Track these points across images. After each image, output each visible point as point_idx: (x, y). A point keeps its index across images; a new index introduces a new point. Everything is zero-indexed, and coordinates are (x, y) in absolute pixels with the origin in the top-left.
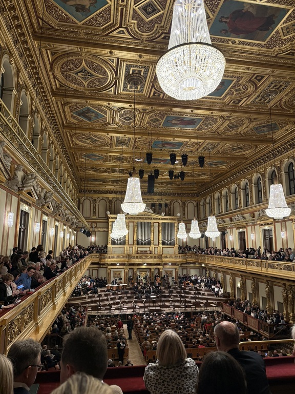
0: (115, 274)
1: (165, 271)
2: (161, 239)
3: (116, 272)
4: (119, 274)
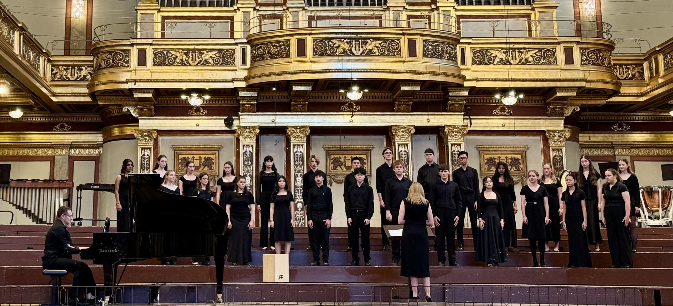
1: (481, 150)
3: (189, 150)
4: (208, 163)
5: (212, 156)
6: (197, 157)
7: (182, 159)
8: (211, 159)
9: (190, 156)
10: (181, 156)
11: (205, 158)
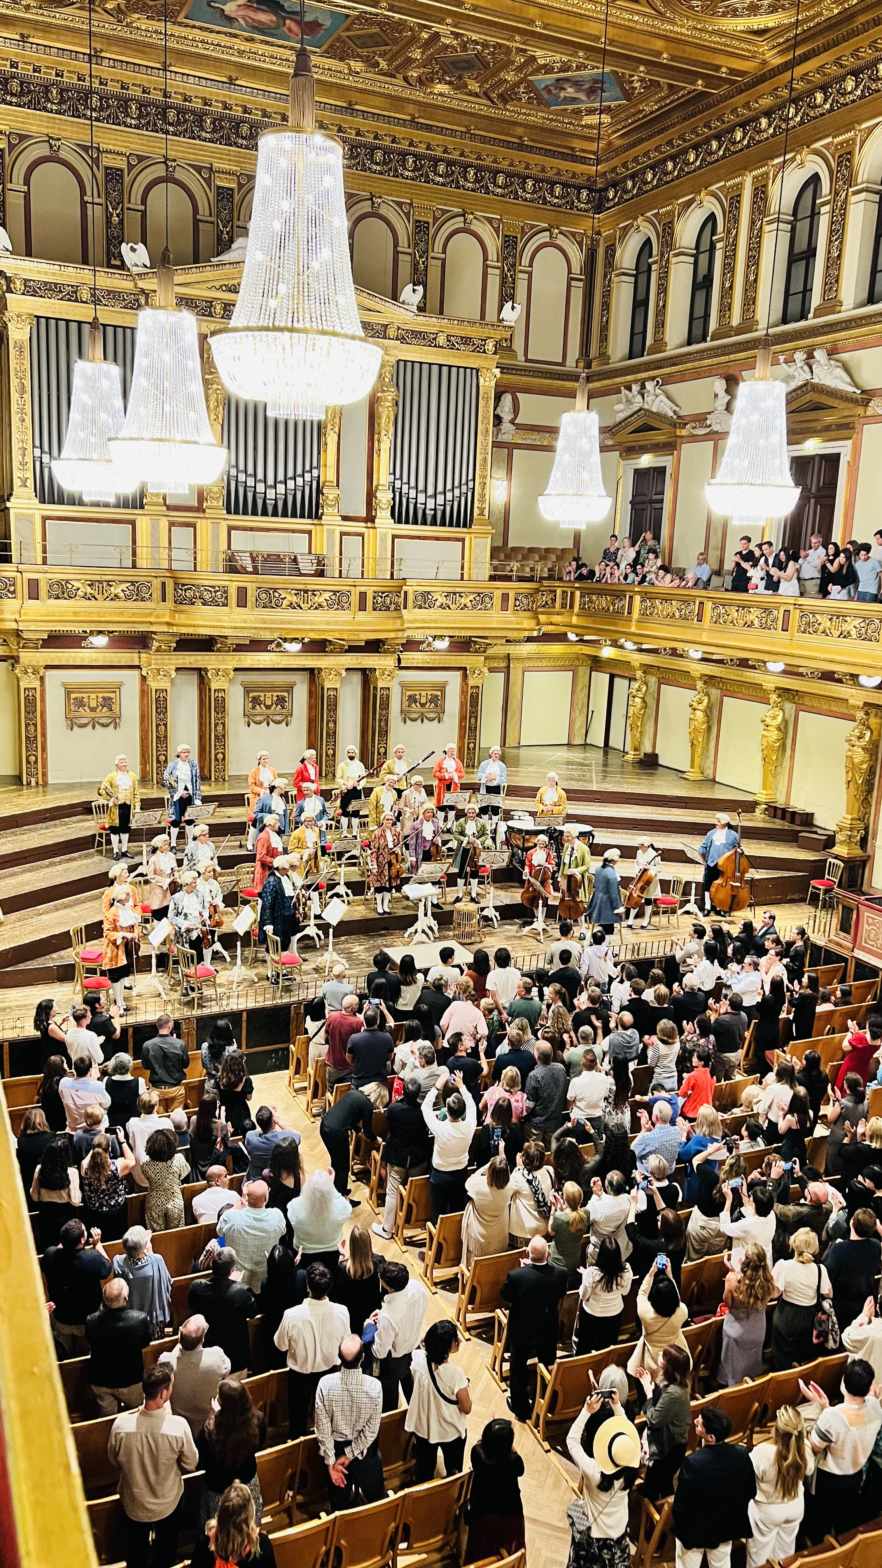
0: (80, 703)
1: (404, 686)
2: (383, 477)
3: (83, 688)
4: (107, 703)
5: (112, 695)
6: (93, 696)
7: (75, 699)
8: (110, 699)
9: (85, 695)
10: (73, 696)
11: (103, 698)
